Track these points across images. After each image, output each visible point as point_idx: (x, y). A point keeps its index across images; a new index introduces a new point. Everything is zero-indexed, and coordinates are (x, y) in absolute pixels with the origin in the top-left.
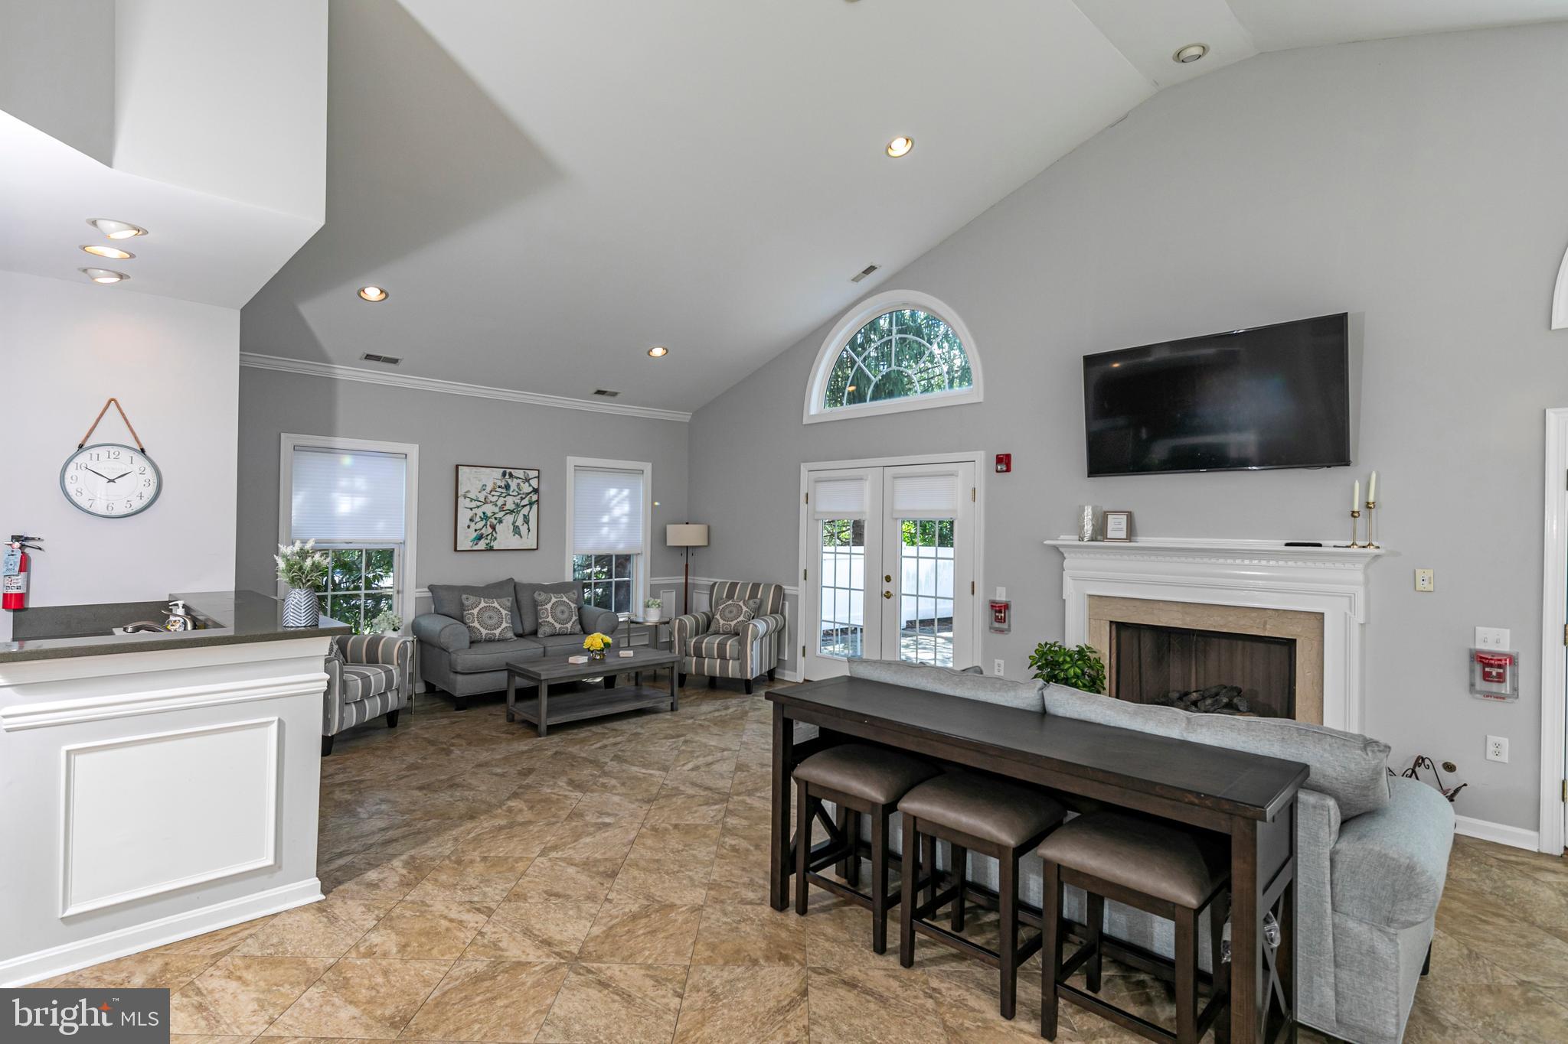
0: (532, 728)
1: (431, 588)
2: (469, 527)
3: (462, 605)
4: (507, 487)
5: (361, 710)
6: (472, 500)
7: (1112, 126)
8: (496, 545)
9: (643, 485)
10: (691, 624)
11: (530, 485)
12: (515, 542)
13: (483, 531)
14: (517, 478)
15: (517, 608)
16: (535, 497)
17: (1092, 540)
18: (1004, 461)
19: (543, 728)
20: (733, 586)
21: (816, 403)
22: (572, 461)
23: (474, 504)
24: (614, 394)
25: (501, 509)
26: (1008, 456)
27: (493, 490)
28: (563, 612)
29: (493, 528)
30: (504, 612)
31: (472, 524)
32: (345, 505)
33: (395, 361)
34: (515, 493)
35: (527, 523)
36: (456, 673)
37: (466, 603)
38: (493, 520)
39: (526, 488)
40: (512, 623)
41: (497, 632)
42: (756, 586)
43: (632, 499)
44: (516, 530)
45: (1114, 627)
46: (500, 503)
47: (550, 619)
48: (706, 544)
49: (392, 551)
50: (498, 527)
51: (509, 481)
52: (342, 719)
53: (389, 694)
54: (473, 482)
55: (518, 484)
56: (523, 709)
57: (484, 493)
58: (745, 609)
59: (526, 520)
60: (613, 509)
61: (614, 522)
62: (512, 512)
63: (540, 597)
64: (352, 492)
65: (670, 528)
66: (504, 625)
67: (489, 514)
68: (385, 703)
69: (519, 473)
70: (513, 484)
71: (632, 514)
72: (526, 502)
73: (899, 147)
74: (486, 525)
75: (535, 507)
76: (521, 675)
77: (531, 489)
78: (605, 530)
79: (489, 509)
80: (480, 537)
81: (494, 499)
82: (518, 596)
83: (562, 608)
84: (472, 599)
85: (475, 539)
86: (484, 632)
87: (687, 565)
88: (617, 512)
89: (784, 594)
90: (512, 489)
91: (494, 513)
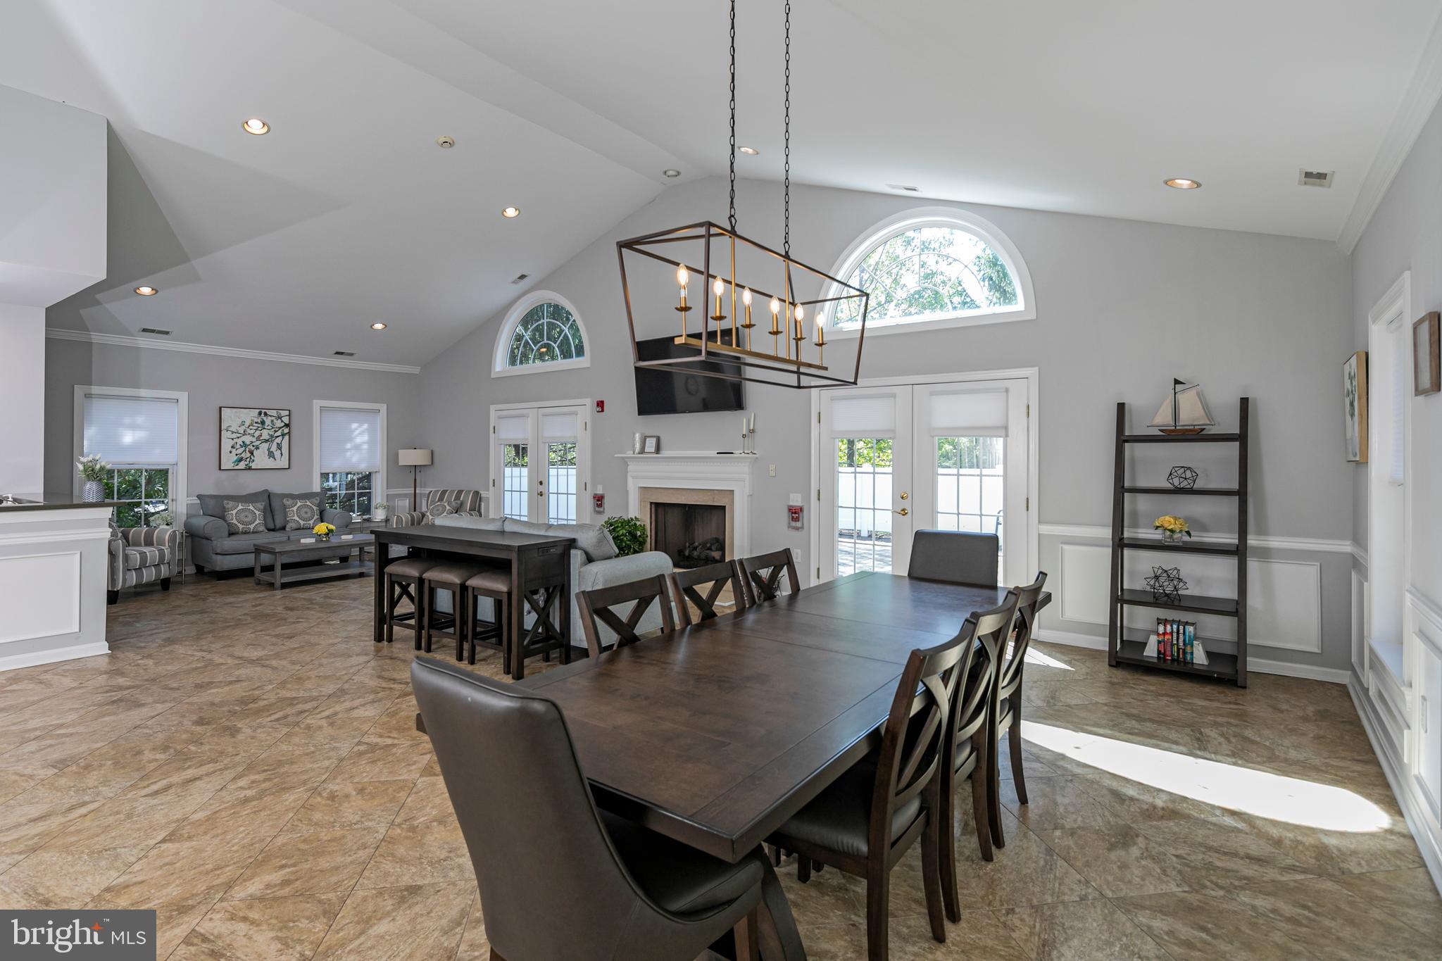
0: (271, 586)
1: (199, 497)
2: (231, 452)
3: (224, 508)
4: (263, 423)
5: (140, 576)
6: (233, 432)
7: (649, 203)
8: (253, 466)
9: (381, 421)
10: (407, 518)
11: (282, 421)
12: (270, 463)
13: (243, 455)
14: (271, 416)
15: (269, 511)
16: (286, 430)
17: (639, 453)
18: (601, 404)
19: (278, 584)
20: (444, 492)
21: (500, 363)
22: (317, 404)
23: (234, 436)
24: (352, 354)
25: (258, 439)
26: (602, 402)
27: (251, 425)
28: (306, 513)
29: (252, 453)
30: (257, 513)
31: (234, 450)
32: (128, 438)
33: (167, 333)
34: (269, 427)
35: (280, 449)
36: (217, 554)
37: (227, 506)
38: (251, 447)
39: (279, 424)
40: (264, 520)
41: (252, 527)
42: (460, 492)
43: (371, 431)
44: (271, 455)
45: (653, 506)
46: (257, 434)
47: (296, 518)
48: (427, 462)
49: (166, 471)
50: (255, 452)
51: (265, 418)
52: (124, 580)
53: (162, 566)
54: (232, 419)
55: (272, 421)
56: (265, 577)
57: (243, 427)
58: (448, 507)
59: (279, 447)
60: (354, 438)
61: (357, 448)
62: (266, 441)
63: (287, 502)
64: (134, 427)
65: (401, 452)
66: (257, 522)
67: (248, 443)
68: (158, 572)
69: (274, 413)
70: (268, 421)
71: (371, 442)
72: (279, 433)
73: (511, 212)
74: (245, 451)
75: (287, 437)
76: (265, 551)
77: (283, 424)
78: (348, 454)
79: (247, 439)
80: (241, 460)
81: (252, 432)
82: (272, 503)
83: (305, 509)
84: (231, 504)
85: (235, 462)
86: (241, 526)
87: (415, 480)
88: (359, 440)
89: (480, 498)
90: (267, 424)
91: (252, 442)
